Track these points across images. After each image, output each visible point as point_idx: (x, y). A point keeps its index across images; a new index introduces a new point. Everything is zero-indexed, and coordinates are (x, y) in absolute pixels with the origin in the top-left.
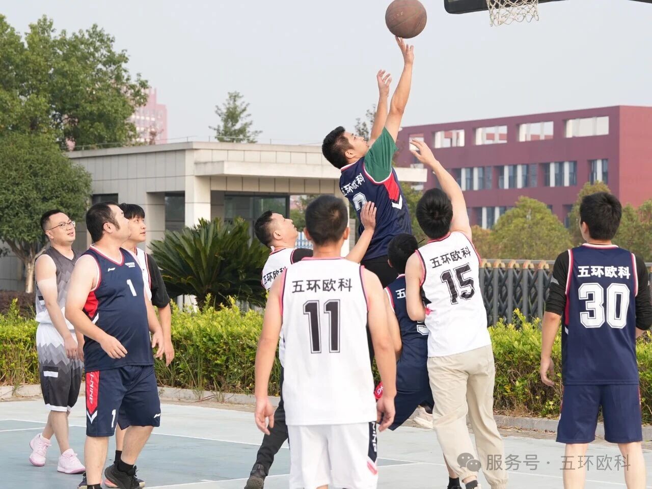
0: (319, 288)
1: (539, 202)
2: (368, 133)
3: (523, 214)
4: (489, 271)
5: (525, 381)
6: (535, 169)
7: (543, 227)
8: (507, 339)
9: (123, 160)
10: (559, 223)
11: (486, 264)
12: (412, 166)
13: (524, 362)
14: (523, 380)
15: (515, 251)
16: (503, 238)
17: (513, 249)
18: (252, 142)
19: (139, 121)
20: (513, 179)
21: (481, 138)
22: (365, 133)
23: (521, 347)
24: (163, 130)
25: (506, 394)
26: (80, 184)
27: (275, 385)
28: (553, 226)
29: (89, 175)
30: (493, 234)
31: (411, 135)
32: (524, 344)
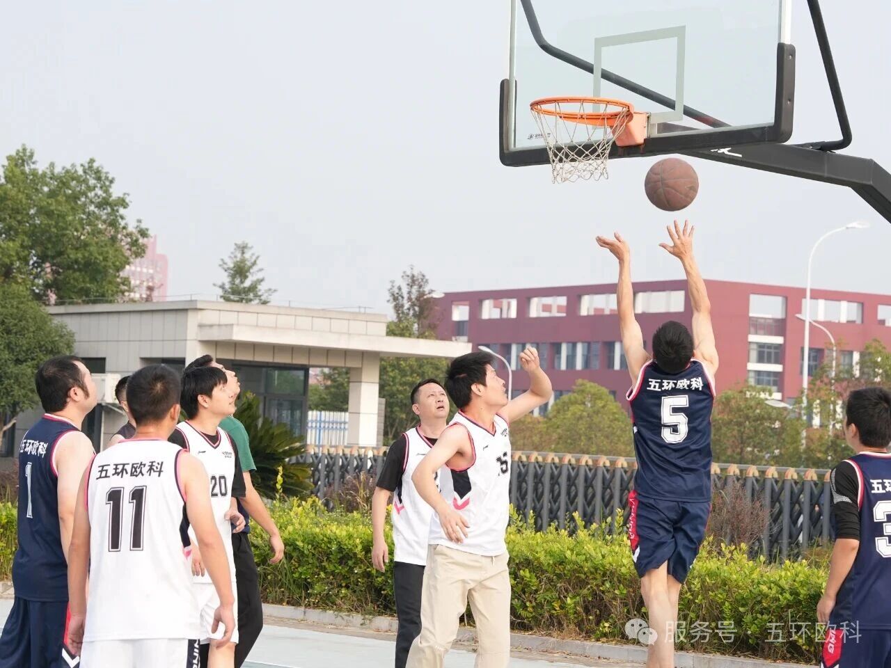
0: (127, 473)
1: (600, 388)
2: (403, 297)
3: (581, 400)
4: (540, 466)
5: (578, 597)
6: (597, 347)
7: (604, 416)
8: (558, 548)
9: (114, 318)
10: (622, 413)
11: (537, 458)
12: (454, 338)
13: (577, 575)
14: (574, 597)
15: (571, 444)
16: (558, 427)
17: (569, 441)
18: (265, 303)
19: (134, 273)
20: (571, 359)
21: (536, 309)
22: (400, 298)
23: (574, 557)
24: (162, 285)
25: (554, 612)
26: (61, 344)
27: (283, 592)
28: (617, 416)
29: (72, 335)
30: (546, 423)
31: (454, 303)
32: (578, 554)
